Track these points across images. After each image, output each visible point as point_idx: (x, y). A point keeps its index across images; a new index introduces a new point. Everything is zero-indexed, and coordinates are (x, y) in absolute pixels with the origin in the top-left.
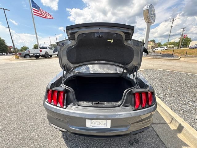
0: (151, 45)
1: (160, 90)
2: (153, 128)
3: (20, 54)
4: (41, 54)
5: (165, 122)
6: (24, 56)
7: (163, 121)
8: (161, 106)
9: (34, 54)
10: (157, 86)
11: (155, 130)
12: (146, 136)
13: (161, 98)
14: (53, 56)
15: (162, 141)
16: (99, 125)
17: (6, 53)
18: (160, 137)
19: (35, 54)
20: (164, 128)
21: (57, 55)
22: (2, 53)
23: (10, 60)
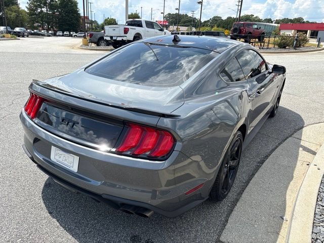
3: (91, 36)
4: (125, 39)
6: (96, 40)
9: (111, 37)
16: (64, 162)
17: (76, 33)
19: (114, 38)
22: (63, 32)
23: (73, 47)
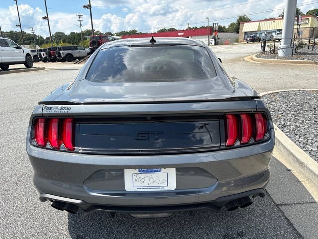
0: (309, 26)
1: (312, 136)
2: (283, 213)
5: (313, 199)
7: (308, 198)
8: (306, 167)
10: (306, 127)
11: (287, 215)
12: (264, 226)
13: (312, 151)
14: (11, 67)
15: (297, 233)
16: (151, 185)
18: (295, 227)
20: (308, 210)
21: (25, 63)
